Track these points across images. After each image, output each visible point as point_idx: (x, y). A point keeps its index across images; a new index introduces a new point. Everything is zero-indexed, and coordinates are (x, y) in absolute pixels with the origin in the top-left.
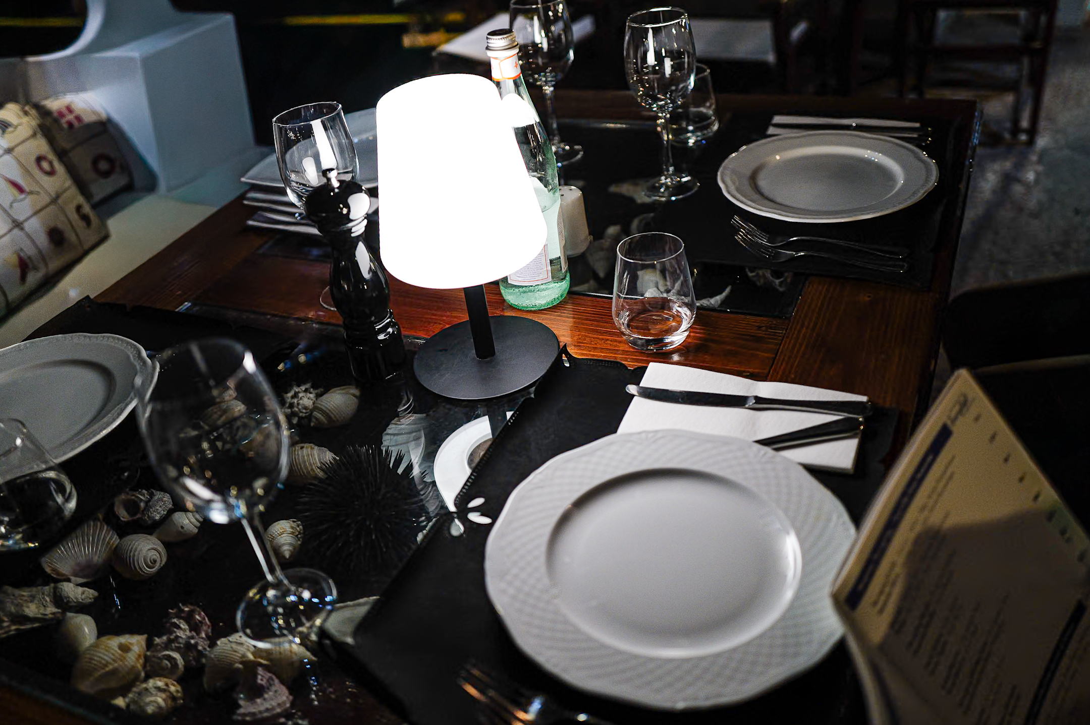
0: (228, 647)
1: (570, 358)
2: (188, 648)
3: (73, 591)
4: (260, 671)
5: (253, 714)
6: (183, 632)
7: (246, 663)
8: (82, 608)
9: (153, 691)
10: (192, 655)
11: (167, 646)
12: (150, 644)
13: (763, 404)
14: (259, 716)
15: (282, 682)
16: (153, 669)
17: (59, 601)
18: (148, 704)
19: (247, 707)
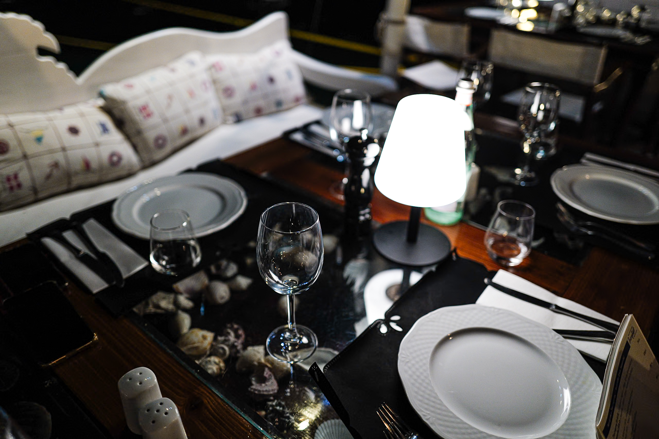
0: (252, 352)
1: (457, 256)
2: (232, 347)
3: (184, 301)
4: (266, 369)
5: (259, 391)
6: (232, 337)
7: (260, 364)
8: (185, 310)
9: (213, 363)
10: (234, 350)
11: (224, 342)
12: (215, 339)
13: (559, 310)
14: (262, 393)
15: (276, 378)
16: (214, 351)
17: (176, 303)
18: (210, 369)
19: (256, 386)
